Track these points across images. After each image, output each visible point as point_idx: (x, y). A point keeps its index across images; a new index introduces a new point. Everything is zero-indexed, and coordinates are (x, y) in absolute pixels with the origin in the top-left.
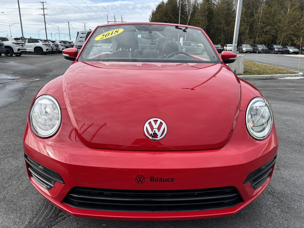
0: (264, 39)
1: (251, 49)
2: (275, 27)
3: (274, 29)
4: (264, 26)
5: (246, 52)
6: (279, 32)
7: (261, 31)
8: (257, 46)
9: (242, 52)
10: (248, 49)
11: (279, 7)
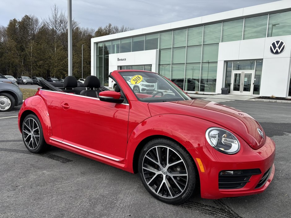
0: (39, 72)
1: (32, 81)
2: (47, 62)
3: (46, 64)
4: (36, 61)
5: (28, 83)
6: (51, 67)
7: (34, 64)
8: (36, 78)
9: (23, 83)
10: (28, 81)
11: (47, 46)
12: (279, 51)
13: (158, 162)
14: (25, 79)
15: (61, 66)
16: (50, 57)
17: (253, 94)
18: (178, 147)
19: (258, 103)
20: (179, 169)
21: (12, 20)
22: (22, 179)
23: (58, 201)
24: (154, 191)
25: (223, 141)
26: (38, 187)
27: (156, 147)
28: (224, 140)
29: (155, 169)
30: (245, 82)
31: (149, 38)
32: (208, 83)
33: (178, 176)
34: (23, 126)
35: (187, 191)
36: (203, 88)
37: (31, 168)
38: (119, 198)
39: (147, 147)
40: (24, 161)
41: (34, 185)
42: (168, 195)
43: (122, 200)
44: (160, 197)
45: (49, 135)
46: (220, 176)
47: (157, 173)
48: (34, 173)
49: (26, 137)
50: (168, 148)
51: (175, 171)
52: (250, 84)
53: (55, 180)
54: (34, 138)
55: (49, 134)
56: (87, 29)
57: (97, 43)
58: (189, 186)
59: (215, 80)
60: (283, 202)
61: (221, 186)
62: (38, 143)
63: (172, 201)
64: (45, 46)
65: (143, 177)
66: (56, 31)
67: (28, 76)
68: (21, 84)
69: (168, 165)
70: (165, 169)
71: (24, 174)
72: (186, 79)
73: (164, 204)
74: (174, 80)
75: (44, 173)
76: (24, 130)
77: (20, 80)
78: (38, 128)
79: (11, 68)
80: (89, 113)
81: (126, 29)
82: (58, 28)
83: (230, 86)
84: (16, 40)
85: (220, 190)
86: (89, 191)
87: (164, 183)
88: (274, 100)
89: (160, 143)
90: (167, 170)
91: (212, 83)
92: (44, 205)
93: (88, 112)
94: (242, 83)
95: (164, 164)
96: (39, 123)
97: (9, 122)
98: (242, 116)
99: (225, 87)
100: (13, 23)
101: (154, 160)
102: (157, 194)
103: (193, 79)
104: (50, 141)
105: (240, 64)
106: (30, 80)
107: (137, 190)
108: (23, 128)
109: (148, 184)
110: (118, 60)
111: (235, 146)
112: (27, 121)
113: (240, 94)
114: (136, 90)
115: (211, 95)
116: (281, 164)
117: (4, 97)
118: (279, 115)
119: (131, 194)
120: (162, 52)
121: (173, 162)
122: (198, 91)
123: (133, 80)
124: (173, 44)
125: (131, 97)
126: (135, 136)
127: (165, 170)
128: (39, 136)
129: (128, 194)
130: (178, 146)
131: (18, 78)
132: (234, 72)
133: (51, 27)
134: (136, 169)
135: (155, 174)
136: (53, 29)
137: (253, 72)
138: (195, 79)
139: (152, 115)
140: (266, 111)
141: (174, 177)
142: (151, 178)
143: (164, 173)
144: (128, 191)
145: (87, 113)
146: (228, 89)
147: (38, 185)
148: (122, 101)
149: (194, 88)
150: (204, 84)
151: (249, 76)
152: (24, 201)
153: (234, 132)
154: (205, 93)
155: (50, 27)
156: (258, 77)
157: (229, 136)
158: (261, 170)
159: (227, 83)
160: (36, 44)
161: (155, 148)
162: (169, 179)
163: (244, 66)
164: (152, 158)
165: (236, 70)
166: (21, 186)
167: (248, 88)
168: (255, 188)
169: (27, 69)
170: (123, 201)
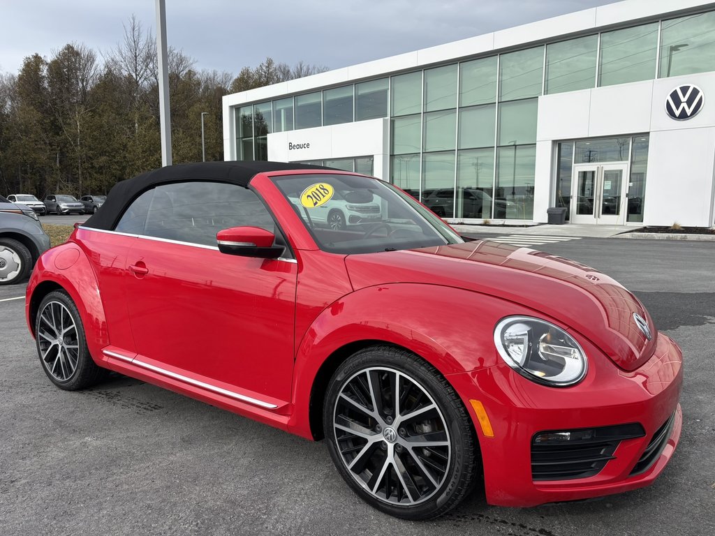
0: (98, 183)
1: (81, 206)
2: (118, 158)
3: (115, 162)
4: (91, 156)
5: (70, 212)
6: (128, 170)
7: (87, 165)
8: (91, 199)
9: (60, 213)
10: (72, 206)
11: (115, 119)
12: (689, 112)
13: (372, 410)
14: (65, 202)
15: (152, 167)
16: (125, 146)
17: (627, 221)
18: (422, 371)
19: (640, 244)
20: (427, 429)
21: (31, 57)
22: (28, 462)
23: (114, 521)
24: (364, 486)
25: (542, 351)
26: (67, 483)
27: (367, 370)
28: (545, 349)
29: (367, 427)
30: (605, 191)
31: (365, 90)
32: (517, 197)
33: (425, 447)
34: (38, 322)
35: (450, 486)
36: (502, 209)
37: (55, 430)
38: (274, 505)
39: (343, 372)
40: (39, 412)
41: (58, 476)
42: (401, 496)
43: (282, 511)
44: (381, 502)
45: (101, 342)
46: (534, 447)
47: (372, 439)
48: (60, 444)
49: (46, 350)
50: (398, 373)
51: (416, 434)
52: (619, 197)
53: (111, 461)
54: (65, 353)
55: (101, 340)
56: (214, 73)
57: (237, 108)
58: (455, 473)
59: (531, 190)
60: (707, 505)
61: (538, 472)
62: (74, 364)
63: (410, 511)
64: (110, 118)
65: (336, 449)
66: (137, 82)
67: (73, 195)
68: (56, 214)
69: (399, 418)
70: (392, 429)
71: (35, 446)
72: (460, 190)
73: (392, 520)
74: (431, 193)
75: (86, 443)
76: (40, 333)
77: (52, 205)
78: (74, 325)
79: (29, 175)
80: (210, 286)
81: (308, 69)
82: (142, 72)
83: (569, 202)
84: (40, 106)
85: (535, 483)
86: (197, 488)
87: (391, 465)
88: (679, 236)
89: (377, 361)
90: (398, 430)
91: (524, 197)
92: (76, 530)
93: (208, 284)
94: (598, 194)
95: (388, 416)
96: (76, 312)
97: (16, 309)
98: (595, 282)
99: (556, 206)
100: (32, 66)
101: (362, 404)
102: (373, 493)
103: (478, 189)
104: (105, 359)
105: (592, 148)
106: (78, 204)
107: (323, 484)
108: (38, 327)
109: (349, 467)
110: (291, 146)
111: (574, 366)
112: (47, 308)
113: (595, 223)
114: (336, 220)
115: (523, 226)
116: (699, 402)
117: (3, 247)
118: (693, 272)
119: (306, 494)
120: (397, 124)
121: (412, 411)
122: (491, 218)
123: (308, 196)
124: (425, 104)
125: (300, 242)
126: (317, 341)
127: (391, 431)
128: (78, 347)
129: (300, 494)
130: (423, 368)
131: (46, 200)
132: (578, 169)
133: (125, 73)
134: (319, 430)
135: (366, 441)
136: (130, 75)
137: (624, 166)
138: (482, 189)
139: (356, 288)
140: (660, 264)
141: (414, 449)
142: (358, 452)
143: (390, 439)
144: (301, 486)
145: (206, 287)
146: (564, 211)
147: (68, 478)
148: (278, 253)
149: (480, 211)
150: (505, 199)
151: (615, 177)
152: (27, 522)
153: (570, 327)
154: (507, 222)
155: (123, 71)
156: (639, 179)
157: (556, 338)
158: (644, 425)
159: (560, 195)
160: (90, 114)
161: (365, 372)
162: (403, 454)
163: (603, 152)
164: (357, 400)
165: (584, 162)
166: (23, 481)
167: (614, 207)
168: (631, 473)
169: (70, 176)
170: (283, 515)
